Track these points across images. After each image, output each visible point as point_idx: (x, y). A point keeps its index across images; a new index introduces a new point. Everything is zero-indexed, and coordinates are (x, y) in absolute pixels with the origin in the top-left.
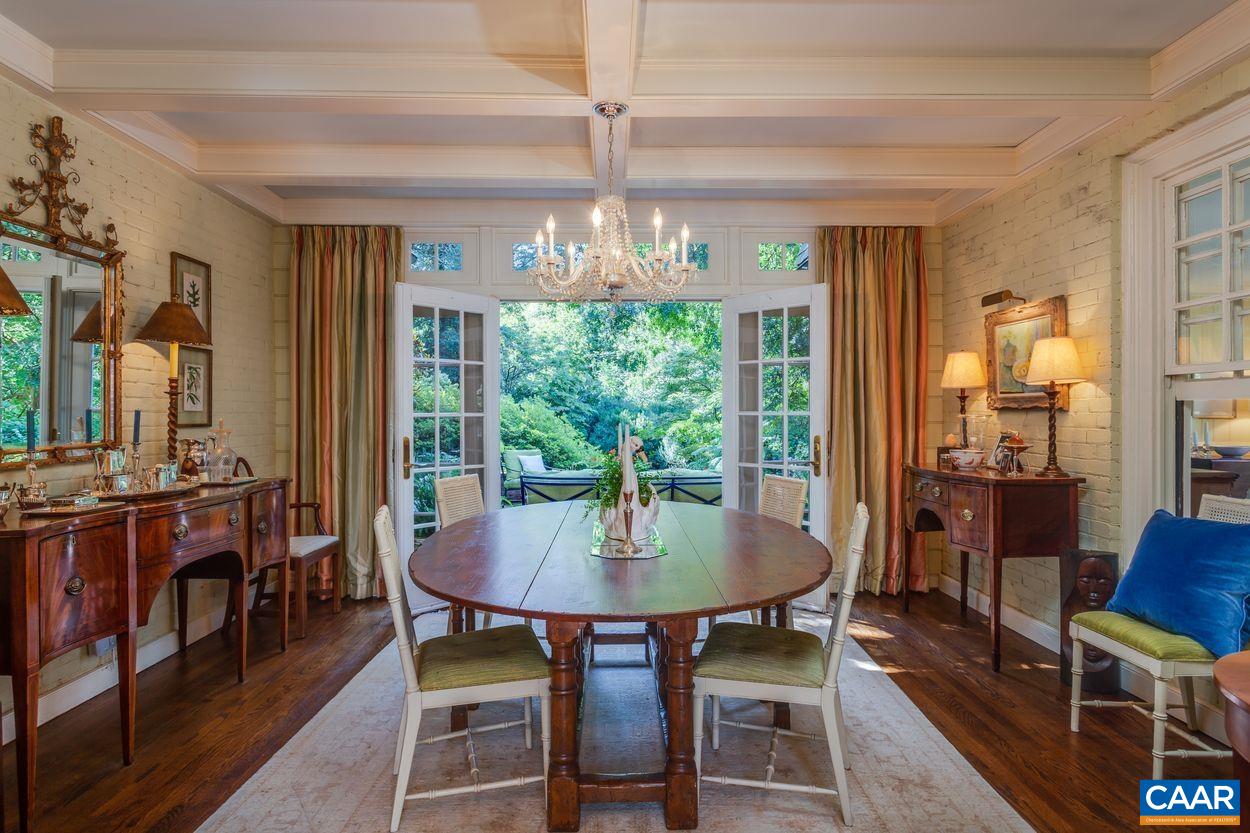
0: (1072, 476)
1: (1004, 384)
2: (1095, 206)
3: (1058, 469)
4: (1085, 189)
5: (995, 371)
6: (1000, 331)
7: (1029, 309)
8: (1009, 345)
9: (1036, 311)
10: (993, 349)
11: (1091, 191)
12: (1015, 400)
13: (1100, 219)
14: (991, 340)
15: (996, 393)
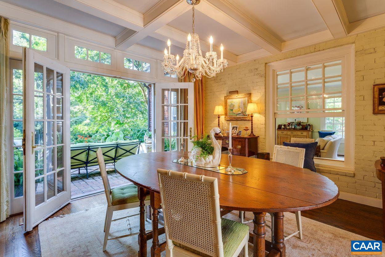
0: (256, 136)
1: (230, 114)
2: (260, 73)
3: (253, 134)
4: (257, 69)
5: (227, 111)
6: (229, 101)
7: (240, 96)
8: (232, 104)
9: (243, 96)
10: (227, 105)
11: (259, 70)
12: (234, 118)
13: (261, 76)
14: (226, 103)
15: (227, 116)
